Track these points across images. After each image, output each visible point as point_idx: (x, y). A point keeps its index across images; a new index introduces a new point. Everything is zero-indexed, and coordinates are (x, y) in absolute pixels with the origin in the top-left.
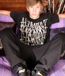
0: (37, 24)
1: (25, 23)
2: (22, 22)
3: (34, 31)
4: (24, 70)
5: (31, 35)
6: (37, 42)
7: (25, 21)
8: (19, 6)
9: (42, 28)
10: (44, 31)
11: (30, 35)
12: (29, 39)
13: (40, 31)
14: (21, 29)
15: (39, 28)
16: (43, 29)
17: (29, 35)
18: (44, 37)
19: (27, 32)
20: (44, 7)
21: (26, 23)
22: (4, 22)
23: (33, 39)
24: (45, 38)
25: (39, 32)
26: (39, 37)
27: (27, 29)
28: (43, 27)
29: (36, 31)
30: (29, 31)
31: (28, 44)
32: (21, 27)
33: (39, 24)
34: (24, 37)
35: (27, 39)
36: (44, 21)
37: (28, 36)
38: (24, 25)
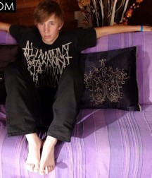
1: (30, 51)
2: (25, 49)
3: (47, 64)
5: (41, 70)
7: (30, 48)
9: (60, 58)
10: (64, 64)
12: (37, 77)
13: (57, 64)
15: (55, 59)
16: (62, 60)
17: (38, 71)
19: (35, 67)
20: (85, 7)
21: (32, 50)
22: (8, 45)
27: (34, 61)
28: (62, 57)
29: (49, 63)
30: (38, 65)
34: (32, 73)
35: (35, 77)
36: (63, 46)
37: (36, 72)
38: (30, 54)
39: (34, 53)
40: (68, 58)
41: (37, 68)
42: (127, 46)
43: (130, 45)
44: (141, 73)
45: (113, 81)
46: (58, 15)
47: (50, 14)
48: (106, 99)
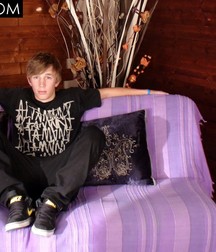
0: (49, 111)
1: (24, 112)
2: (18, 111)
3: (45, 127)
4: (20, 197)
5: (38, 135)
6: (52, 150)
8: (19, 72)
10: (66, 126)
11: (36, 135)
12: (34, 144)
13: (58, 126)
14: (17, 126)
16: (63, 121)
17: (34, 136)
18: (66, 138)
19: (29, 131)
20: (79, 72)
21: (27, 110)
23: (42, 145)
24: (68, 140)
25: (55, 128)
26: (56, 139)
27: (29, 123)
28: (63, 118)
29: (48, 126)
30: (34, 128)
31: (34, 154)
32: (18, 119)
33: (56, 112)
34: (25, 141)
35: (31, 145)
36: (65, 104)
38: (24, 116)
39: (29, 114)
40: (69, 119)
41: (32, 132)
42: (134, 110)
43: (137, 108)
44: (153, 141)
45: (119, 150)
46: (56, 68)
47: (46, 66)
48: (113, 172)
